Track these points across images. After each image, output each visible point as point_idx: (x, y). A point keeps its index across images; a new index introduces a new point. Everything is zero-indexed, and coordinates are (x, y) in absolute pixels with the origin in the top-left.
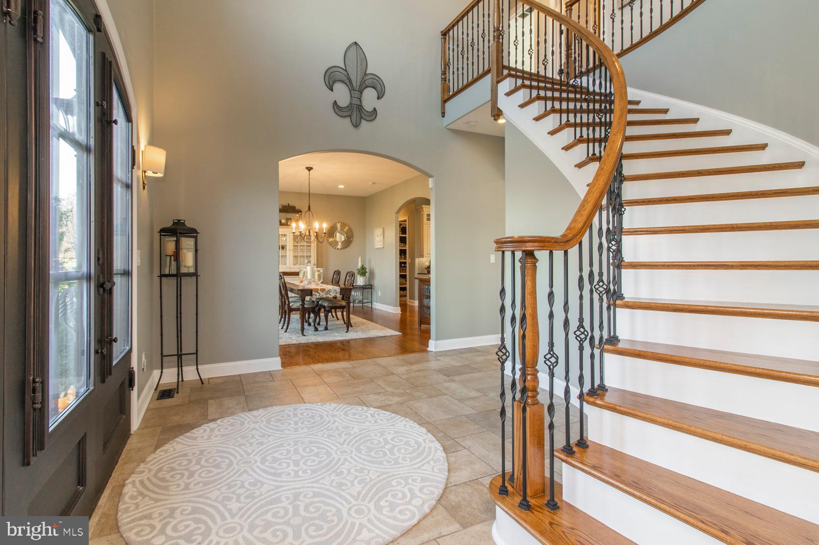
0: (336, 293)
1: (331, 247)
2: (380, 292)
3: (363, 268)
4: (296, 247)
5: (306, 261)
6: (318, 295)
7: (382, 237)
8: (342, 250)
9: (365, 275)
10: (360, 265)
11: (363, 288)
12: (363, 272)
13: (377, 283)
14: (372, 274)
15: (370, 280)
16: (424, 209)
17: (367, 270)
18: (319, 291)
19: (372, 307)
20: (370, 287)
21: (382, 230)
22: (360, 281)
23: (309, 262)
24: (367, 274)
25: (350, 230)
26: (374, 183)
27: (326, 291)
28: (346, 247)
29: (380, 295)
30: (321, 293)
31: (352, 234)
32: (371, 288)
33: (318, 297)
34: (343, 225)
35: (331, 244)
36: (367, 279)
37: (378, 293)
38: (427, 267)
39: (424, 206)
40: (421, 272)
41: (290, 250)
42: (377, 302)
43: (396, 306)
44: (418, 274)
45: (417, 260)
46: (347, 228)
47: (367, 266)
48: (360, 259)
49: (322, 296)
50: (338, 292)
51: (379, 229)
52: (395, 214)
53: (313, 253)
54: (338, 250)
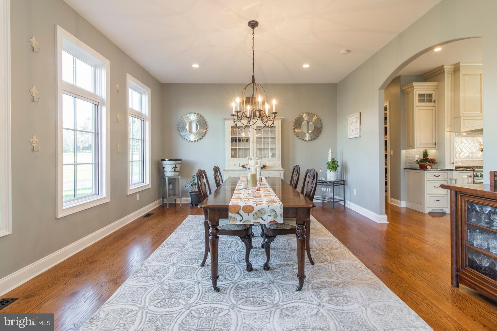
0: (276, 216)
1: (297, 139)
2: (355, 190)
3: (334, 161)
4: (260, 140)
5: (271, 154)
6: (239, 218)
7: (358, 125)
8: (309, 142)
9: (336, 170)
10: (330, 158)
11: (334, 184)
12: (333, 165)
13: (350, 178)
14: (345, 169)
15: (342, 174)
16: (415, 87)
17: (338, 164)
18: (241, 212)
19: (344, 206)
20: (342, 183)
21: (358, 115)
22: (331, 176)
23: (274, 155)
24: (339, 169)
25: (319, 120)
26: (349, 51)
27: (255, 211)
28: (314, 139)
29: (355, 194)
30: (245, 215)
31: (321, 124)
32: (344, 184)
33: (238, 222)
34: (311, 115)
35: (297, 135)
36: (339, 174)
37: (353, 191)
38: (419, 160)
39: (415, 84)
40: (408, 167)
41: (253, 142)
42: (351, 201)
43: (381, 214)
44: (405, 168)
45: (403, 152)
46: (315, 118)
47: (338, 159)
48: (330, 151)
49: (247, 221)
50: (280, 215)
51: (353, 115)
52: (378, 91)
53: (278, 145)
54: (306, 142)
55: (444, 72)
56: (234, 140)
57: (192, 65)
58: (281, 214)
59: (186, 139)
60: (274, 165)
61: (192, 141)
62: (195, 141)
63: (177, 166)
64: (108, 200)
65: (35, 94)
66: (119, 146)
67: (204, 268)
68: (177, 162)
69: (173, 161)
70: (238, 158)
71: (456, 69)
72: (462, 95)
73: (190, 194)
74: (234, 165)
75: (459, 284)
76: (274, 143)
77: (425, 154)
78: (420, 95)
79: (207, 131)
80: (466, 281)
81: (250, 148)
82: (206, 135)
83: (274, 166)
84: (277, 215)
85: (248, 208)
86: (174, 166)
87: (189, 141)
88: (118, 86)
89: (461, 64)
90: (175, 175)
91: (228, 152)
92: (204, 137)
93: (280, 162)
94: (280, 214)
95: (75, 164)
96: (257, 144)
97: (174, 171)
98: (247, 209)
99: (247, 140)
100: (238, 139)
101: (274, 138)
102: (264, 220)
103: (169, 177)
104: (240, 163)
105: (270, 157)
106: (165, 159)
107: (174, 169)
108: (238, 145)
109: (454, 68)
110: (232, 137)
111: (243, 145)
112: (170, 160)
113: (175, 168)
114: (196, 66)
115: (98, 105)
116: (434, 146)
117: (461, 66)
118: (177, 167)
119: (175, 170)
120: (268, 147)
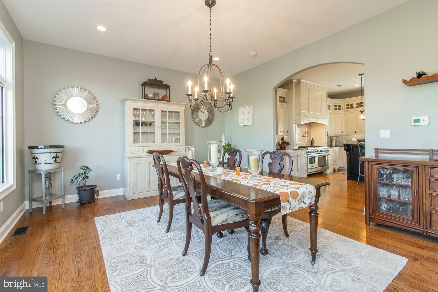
1: (195, 125)
3: (229, 145)
4: (164, 124)
6: (288, 206)
16: (278, 91)
18: (290, 199)
21: (251, 107)
28: (209, 125)
30: (293, 202)
31: (213, 113)
35: (195, 122)
39: (278, 89)
41: (158, 127)
48: (223, 136)
49: (294, 208)
51: (245, 107)
52: (272, 90)
53: (182, 131)
54: (202, 128)
55: (292, 83)
56: (137, 124)
57: (96, 27)
59: (68, 120)
60: (179, 149)
61: (77, 123)
62: (81, 122)
63: (58, 154)
68: (59, 150)
70: (141, 143)
71: (299, 83)
72: (301, 100)
73: (78, 190)
74: (137, 151)
75: (370, 223)
76: (178, 128)
77: (283, 139)
78: (280, 97)
79: (97, 114)
80: (377, 220)
81: (154, 133)
82: (96, 116)
83: (179, 151)
84: (312, 197)
85: (294, 194)
86: (54, 155)
87: (72, 122)
89: (302, 80)
90: (55, 167)
91: (130, 137)
92: (94, 119)
96: (162, 129)
97: (54, 162)
99: (150, 124)
100: (142, 123)
101: (179, 123)
102: (305, 204)
103: (46, 171)
104: (143, 149)
105: (174, 142)
106: (37, 147)
107: (54, 159)
108: (141, 129)
109: (297, 82)
110: (134, 120)
111: (147, 129)
112: (45, 147)
113: (56, 157)
114: (101, 28)
116: (286, 133)
117: (302, 81)
118: (59, 157)
119: (56, 161)
120: (173, 131)
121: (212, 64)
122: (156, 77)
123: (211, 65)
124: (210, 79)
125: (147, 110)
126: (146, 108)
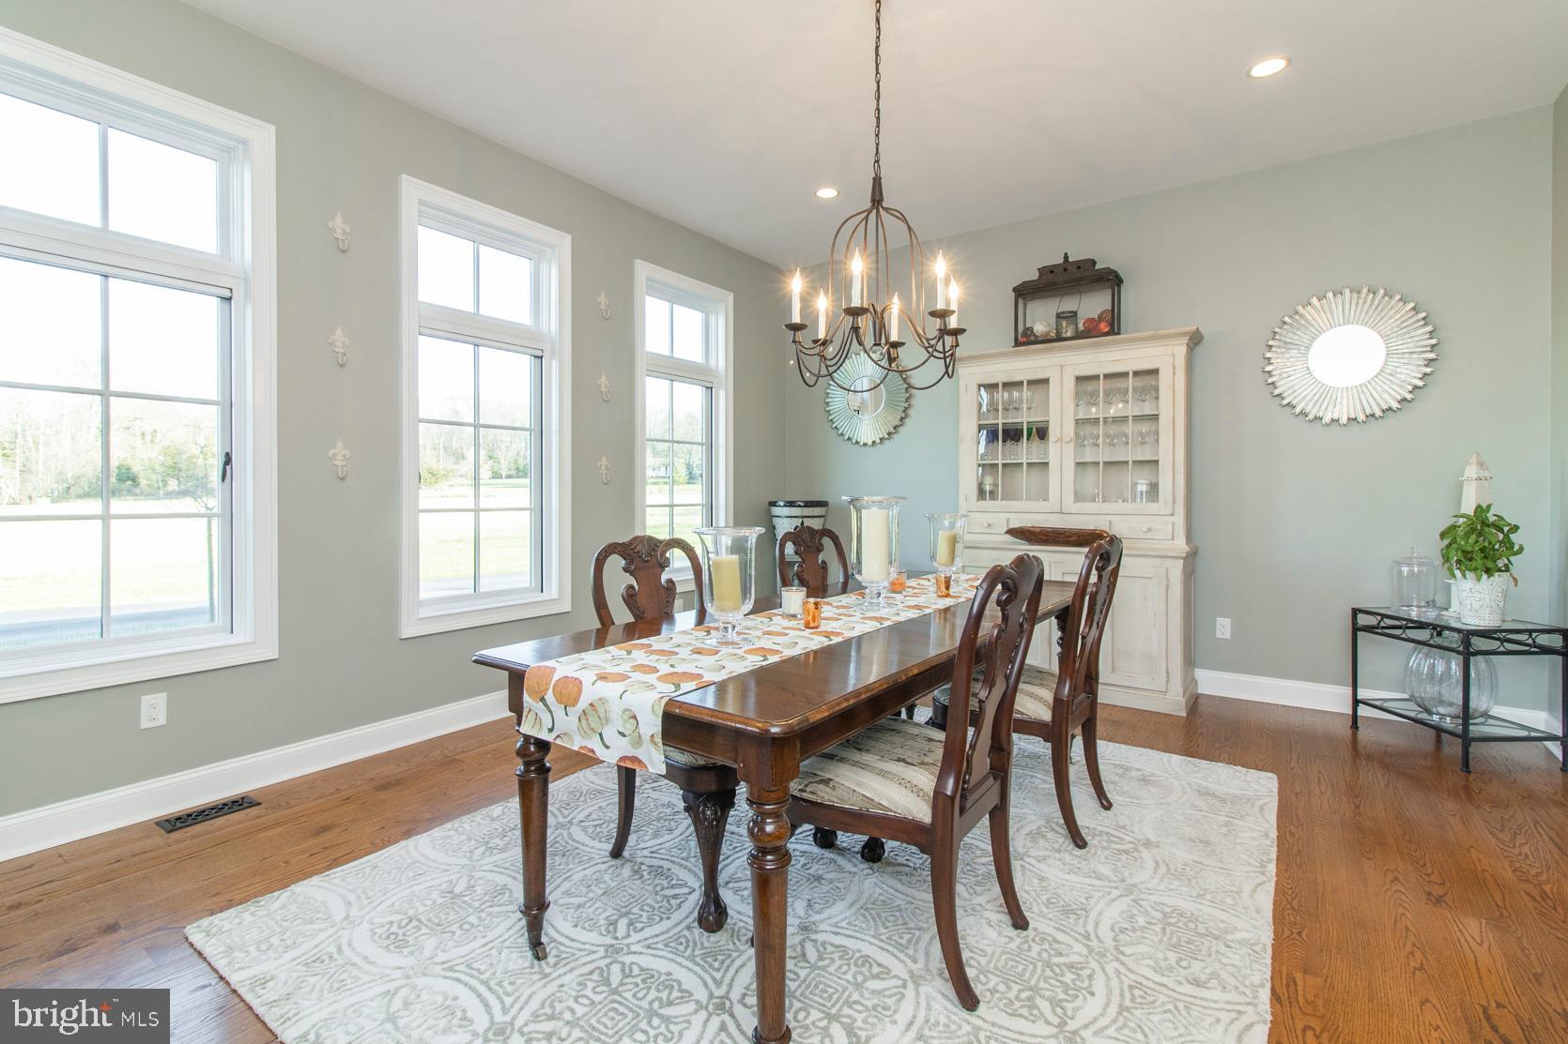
4: (1091, 430)
6: (546, 720)
11: (1467, 645)
18: (550, 697)
25: (1416, 316)
27: (583, 703)
30: (559, 712)
31: (1433, 335)
34: (1369, 299)
35: (1284, 398)
41: (1062, 440)
49: (564, 734)
50: (648, 738)
53: (1170, 450)
58: (652, 736)
59: (849, 439)
60: (1149, 530)
61: (865, 444)
62: (874, 442)
64: (566, 606)
65: (340, 345)
66: (605, 463)
67: (618, 862)
69: (799, 506)
70: (1003, 499)
74: (986, 525)
76: (1151, 439)
79: (909, 406)
81: (1048, 463)
82: (907, 421)
83: (1149, 535)
84: (640, 736)
85: (567, 688)
86: (798, 522)
87: (857, 443)
88: (602, 299)
91: (969, 477)
92: (900, 429)
93: (1179, 519)
94: (650, 734)
95: (477, 511)
96: (1076, 446)
98: (564, 690)
99: (1042, 433)
100: (1004, 430)
101: (1155, 418)
102: (607, 747)
105: (1137, 497)
106: (776, 502)
110: (980, 423)
111: (1025, 452)
112: (791, 504)
115: (542, 357)
120: (1126, 456)
121: (887, 210)
122: (1066, 254)
123: (878, 212)
124: (874, 266)
125: (1021, 383)
126: (1018, 379)
